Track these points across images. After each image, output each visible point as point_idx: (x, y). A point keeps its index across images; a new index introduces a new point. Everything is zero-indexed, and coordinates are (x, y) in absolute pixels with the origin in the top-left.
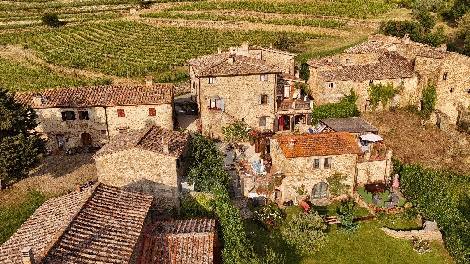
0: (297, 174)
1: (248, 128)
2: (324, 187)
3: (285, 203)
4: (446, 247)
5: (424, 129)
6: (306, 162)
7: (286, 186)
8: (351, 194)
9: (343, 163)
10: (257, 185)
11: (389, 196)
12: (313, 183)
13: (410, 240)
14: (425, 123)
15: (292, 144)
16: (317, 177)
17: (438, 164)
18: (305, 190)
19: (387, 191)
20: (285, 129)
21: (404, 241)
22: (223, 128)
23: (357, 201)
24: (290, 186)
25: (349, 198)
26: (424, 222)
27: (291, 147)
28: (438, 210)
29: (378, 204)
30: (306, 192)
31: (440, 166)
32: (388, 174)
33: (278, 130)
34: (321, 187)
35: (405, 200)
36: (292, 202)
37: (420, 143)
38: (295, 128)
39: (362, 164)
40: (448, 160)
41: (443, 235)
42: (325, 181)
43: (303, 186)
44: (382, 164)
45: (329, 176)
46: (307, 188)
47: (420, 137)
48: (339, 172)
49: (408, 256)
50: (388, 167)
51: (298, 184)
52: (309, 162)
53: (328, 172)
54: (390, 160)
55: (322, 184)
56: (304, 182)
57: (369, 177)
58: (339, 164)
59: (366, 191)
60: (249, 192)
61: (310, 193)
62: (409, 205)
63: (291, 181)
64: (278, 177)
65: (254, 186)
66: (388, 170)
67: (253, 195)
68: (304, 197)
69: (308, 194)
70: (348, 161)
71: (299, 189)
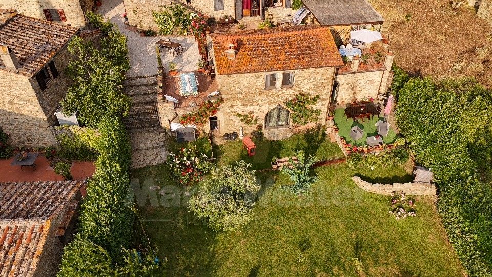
0: (239, 96)
1: (193, 15)
2: (284, 113)
3: (226, 135)
4: (437, 208)
5: (454, 14)
6: (254, 79)
7: (225, 113)
8: (323, 122)
9: (312, 79)
10: (181, 113)
11: (376, 125)
12: (267, 109)
13: (389, 196)
14: (458, 6)
15: (232, 52)
16: (272, 100)
17: (461, 72)
18: (255, 118)
19: (376, 117)
20: (253, 14)
21: (379, 197)
22: (156, 15)
23: (328, 132)
24: (232, 114)
25: (319, 127)
26: (415, 169)
27: (231, 56)
28: (438, 155)
29: (357, 139)
30: (257, 120)
31: (462, 75)
32: (383, 90)
33: (243, 16)
34: (279, 113)
35: (397, 132)
36: (235, 134)
37: (443, 38)
38: (267, 13)
39: (345, 76)
40: (476, 66)
41: (438, 191)
42: (284, 105)
43: (251, 113)
44: (376, 76)
45: (290, 99)
46: (257, 115)
47: (447, 28)
48: (305, 92)
49: (379, 222)
50: (385, 79)
51: (243, 110)
52: (258, 80)
53: (289, 94)
54: (389, 69)
55: (280, 109)
56: (253, 107)
57: (354, 94)
58: (305, 81)
59: (346, 116)
60: (170, 122)
61: (262, 122)
62: (400, 142)
63: (232, 106)
64: (212, 101)
65: (176, 114)
66: (384, 84)
67: (176, 126)
68: (254, 127)
69: (259, 123)
70: (320, 77)
71: (246, 116)
